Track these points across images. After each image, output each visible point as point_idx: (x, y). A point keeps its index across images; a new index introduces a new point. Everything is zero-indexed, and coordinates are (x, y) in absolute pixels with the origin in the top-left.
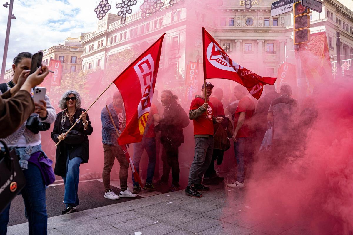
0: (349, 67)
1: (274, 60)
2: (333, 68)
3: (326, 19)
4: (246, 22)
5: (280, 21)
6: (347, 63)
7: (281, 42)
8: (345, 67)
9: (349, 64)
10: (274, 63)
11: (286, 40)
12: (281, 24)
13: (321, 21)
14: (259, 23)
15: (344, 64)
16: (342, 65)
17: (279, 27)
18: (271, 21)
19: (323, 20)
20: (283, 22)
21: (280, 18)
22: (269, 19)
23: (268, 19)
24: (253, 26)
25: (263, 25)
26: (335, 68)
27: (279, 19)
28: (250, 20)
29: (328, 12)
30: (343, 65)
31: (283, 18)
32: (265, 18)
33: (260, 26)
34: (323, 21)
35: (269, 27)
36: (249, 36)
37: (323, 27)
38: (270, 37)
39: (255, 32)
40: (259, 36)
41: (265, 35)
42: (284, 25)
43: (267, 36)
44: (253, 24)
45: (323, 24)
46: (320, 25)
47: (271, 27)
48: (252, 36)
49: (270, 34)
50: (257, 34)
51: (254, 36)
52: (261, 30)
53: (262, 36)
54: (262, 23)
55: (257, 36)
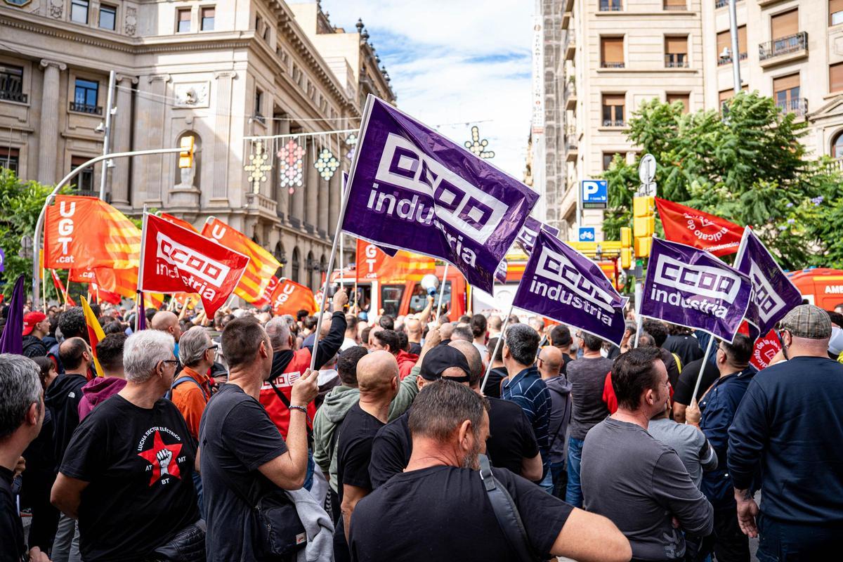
0: (300, 157)
2: (255, 158)
3: (251, 35)
5: (124, 17)
6: (295, 146)
8: (288, 156)
9: (300, 148)
11: (138, 77)
12: (124, 25)
13: (237, 36)
14: (49, 7)
15: (287, 147)
16: (279, 150)
17: (119, 33)
18: (95, 8)
19: (242, 33)
20: (132, 21)
21: (125, 9)
22: (88, 1)
23: (85, 4)
24: (26, 10)
25: (64, 15)
26: (258, 157)
27: (119, 11)
29: (258, 19)
30: (283, 150)
31: (134, 9)
33: (55, 15)
34: (243, 37)
35: (87, 26)
36: (9, 38)
37: (243, 55)
38: (85, 58)
39: (36, 32)
40: (47, 47)
41: (70, 50)
42: (133, 30)
43: (78, 53)
44: (31, 5)
45: (242, 47)
46: (235, 48)
47: (92, 26)
48: (21, 41)
49: (87, 51)
50: (43, 38)
51: (30, 44)
52: (57, 29)
53: (58, 50)
54: (61, 9)
55: (43, 47)
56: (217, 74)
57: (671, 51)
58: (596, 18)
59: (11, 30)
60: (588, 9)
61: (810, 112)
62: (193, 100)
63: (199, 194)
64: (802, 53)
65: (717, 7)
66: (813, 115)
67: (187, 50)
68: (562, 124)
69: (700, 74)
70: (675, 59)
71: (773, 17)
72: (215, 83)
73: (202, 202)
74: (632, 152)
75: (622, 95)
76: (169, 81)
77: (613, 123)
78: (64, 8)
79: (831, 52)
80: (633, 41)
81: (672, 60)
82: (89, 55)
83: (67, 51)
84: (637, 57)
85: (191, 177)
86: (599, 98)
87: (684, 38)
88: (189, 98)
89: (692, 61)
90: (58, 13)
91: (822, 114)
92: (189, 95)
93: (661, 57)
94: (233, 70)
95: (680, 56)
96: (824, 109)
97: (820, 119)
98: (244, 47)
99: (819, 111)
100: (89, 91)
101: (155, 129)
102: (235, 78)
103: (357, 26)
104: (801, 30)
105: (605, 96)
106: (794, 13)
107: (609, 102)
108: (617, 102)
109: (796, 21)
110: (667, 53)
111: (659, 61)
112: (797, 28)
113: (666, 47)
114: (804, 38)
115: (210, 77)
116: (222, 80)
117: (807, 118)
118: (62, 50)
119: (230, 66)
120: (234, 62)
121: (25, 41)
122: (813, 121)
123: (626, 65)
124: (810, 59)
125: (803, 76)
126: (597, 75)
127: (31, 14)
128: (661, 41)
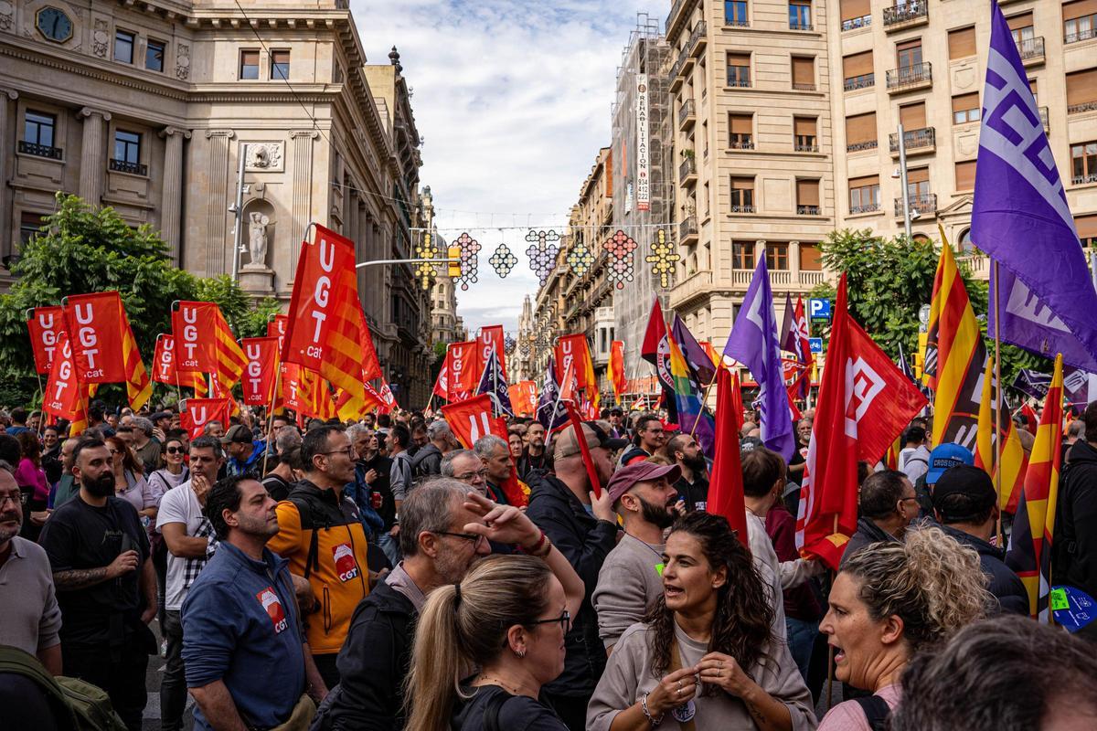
1: (141, 197)
3: (337, 89)
4: (41, 20)
5: (175, 55)
7: (171, 136)
10: (141, 208)
11: (191, 130)
12: (175, 66)
13: (320, 89)
14: (92, 43)
17: (168, 76)
18: (142, 45)
19: (326, 86)
20: (185, 62)
21: (176, 47)
22: (133, 36)
23: (129, 39)
24: (67, 47)
25: (108, 53)
27: (169, 49)
28: (57, 18)
31: (186, 47)
32: (118, 31)
33: (99, 53)
34: (325, 91)
35: (132, 66)
36: (47, 81)
37: (325, 112)
38: (132, 106)
39: (78, 74)
40: (90, 92)
41: (115, 97)
42: (186, 73)
43: (124, 99)
44: (72, 41)
45: (324, 102)
46: (315, 103)
47: (139, 68)
48: (60, 85)
49: (135, 97)
50: (85, 81)
51: (70, 88)
52: (102, 70)
53: (102, 96)
54: (105, 45)
55: (84, 92)
56: (295, 133)
57: (799, 134)
58: (724, 93)
59: (49, 71)
60: (715, 83)
61: (939, 209)
62: (265, 162)
63: (274, 276)
64: (931, 148)
65: (846, 89)
66: (943, 211)
67: (255, 102)
68: (668, 200)
69: (829, 160)
70: (805, 142)
71: (902, 107)
72: (291, 144)
73: (277, 285)
74: (762, 240)
75: (751, 179)
76: (233, 138)
77: (742, 208)
78: (109, 44)
79: (956, 150)
80: (763, 120)
81: (801, 143)
82: (135, 103)
83: (111, 97)
84: (766, 138)
85: (262, 256)
86: (727, 181)
87: (813, 119)
88: (259, 160)
89: (821, 143)
90: (102, 51)
91: (951, 212)
92: (259, 156)
93: (791, 139)
94: (314, 129)
95: (809, 139)
96: (952, 206)
97: (949, 216)
98: (328, 102)
99: (949, 208)
100: (130, 145)
101: (215, 196)
102: (317, 138)
103: (391, 56)
104: (929, 125)
105: (734, 178)
106: (921, 106)
107: (738, 185)
108: (746, 186)
109: (924, 114)
110: (796, 136)
111: (788, 144)
112: (925, 122)
113: (795, 129)
114: (931, 132)
115: (285, 136)
116: (300, 140)
117: (937, 214)
118: (106, 96)
119: (310, 124)
120: (316, 120)
121: (64, 85)
122: (942, 218)
123: (756, 146)
124: (938, 155)
125: (932, 171)
126: (725, 156)
127: (71, 51)
128: (790, 121)
